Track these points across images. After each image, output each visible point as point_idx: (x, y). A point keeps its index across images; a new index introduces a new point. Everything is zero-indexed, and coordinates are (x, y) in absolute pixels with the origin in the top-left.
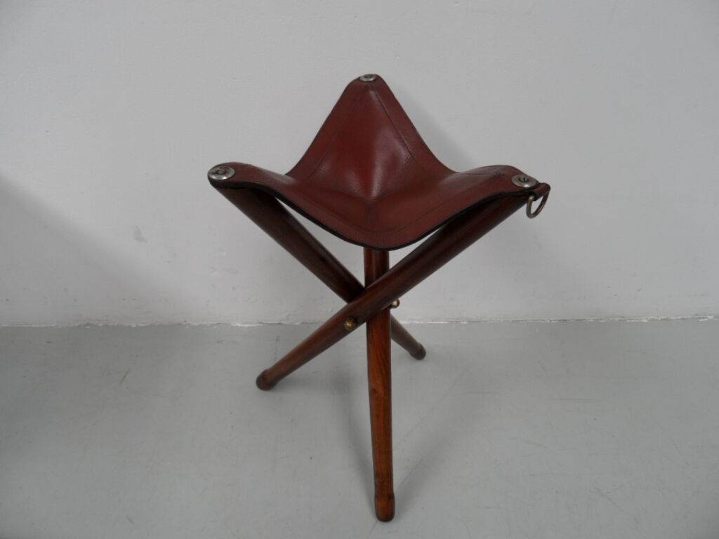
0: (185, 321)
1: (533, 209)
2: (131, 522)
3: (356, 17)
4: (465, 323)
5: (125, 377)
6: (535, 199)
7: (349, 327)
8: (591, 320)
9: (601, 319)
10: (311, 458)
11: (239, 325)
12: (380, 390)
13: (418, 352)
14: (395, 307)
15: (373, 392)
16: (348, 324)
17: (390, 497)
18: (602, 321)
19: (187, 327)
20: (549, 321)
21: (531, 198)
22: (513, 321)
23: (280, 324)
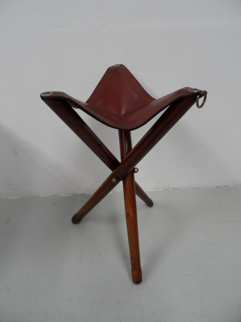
0: (38, 195)
1: (200, 104)
2: (8, 289)
3: (110, 40)
4: (172, 190)
5: (8, 221)
6: (200, 97)
7: (114, 181)
8: (232, 186)
9: (236, 185)
10: (99, 255)
11: (64, 195)
12: (131, 214)
13: (149, 203)
14: (136, 172)
15: (128, 215)
16: (114, 180)
17: (139, 270)
18: (237, 186)
19: (39, 198)
20: (211, 187)
21: (198, 96)
22: (194, 188)
23: (83, 194)
